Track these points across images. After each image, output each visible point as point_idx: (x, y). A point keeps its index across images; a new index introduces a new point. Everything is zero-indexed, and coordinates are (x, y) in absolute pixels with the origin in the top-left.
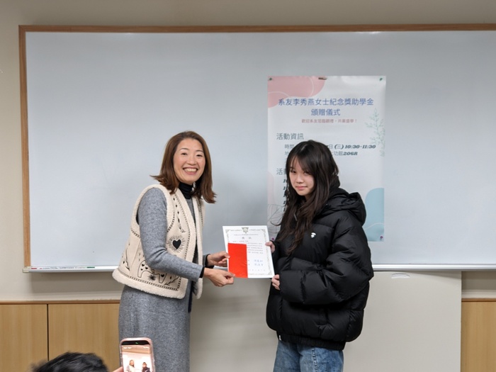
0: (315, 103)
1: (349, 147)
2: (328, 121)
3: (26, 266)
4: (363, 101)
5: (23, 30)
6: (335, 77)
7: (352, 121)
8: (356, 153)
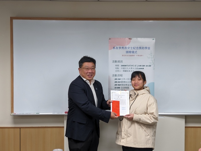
0: (127, 48)
1: (141, 66)
2: (132, 56)
3: (12, 113)
4: (146, 48)
5: (12, 19)
6: (136, 38)
7: (142, 56)
8: (143, 68)
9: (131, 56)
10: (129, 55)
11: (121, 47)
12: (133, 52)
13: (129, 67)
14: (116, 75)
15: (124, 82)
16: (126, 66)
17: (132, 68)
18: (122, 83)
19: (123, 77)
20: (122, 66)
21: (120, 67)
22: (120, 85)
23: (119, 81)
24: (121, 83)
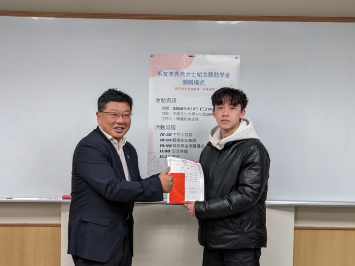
0: (186, 75)
2: (195, 89)
4: (222, 74)
6: (202, 55)
7: (214, 89)
9: (192, 89)
10: (189, 89)
11: (174, 71)
12: (197, 82)
13: (188, 112)
14: (162, 127)
15: (179, 139)
16: (182, 109)
17: (193, 114)
18: (174, 143)
19: (176, 131)
20: (174, 109)
21: (171, 111)
22: (170, 146)
23: (169, 137)
24: (172, 143)
